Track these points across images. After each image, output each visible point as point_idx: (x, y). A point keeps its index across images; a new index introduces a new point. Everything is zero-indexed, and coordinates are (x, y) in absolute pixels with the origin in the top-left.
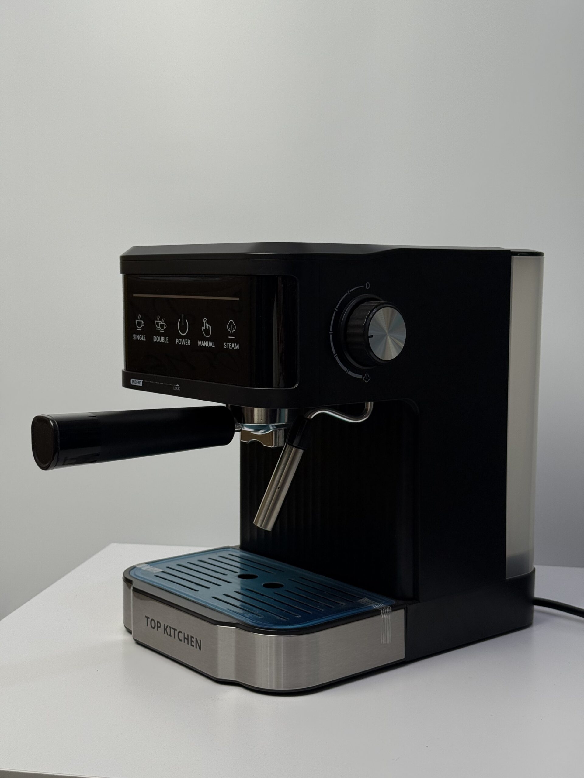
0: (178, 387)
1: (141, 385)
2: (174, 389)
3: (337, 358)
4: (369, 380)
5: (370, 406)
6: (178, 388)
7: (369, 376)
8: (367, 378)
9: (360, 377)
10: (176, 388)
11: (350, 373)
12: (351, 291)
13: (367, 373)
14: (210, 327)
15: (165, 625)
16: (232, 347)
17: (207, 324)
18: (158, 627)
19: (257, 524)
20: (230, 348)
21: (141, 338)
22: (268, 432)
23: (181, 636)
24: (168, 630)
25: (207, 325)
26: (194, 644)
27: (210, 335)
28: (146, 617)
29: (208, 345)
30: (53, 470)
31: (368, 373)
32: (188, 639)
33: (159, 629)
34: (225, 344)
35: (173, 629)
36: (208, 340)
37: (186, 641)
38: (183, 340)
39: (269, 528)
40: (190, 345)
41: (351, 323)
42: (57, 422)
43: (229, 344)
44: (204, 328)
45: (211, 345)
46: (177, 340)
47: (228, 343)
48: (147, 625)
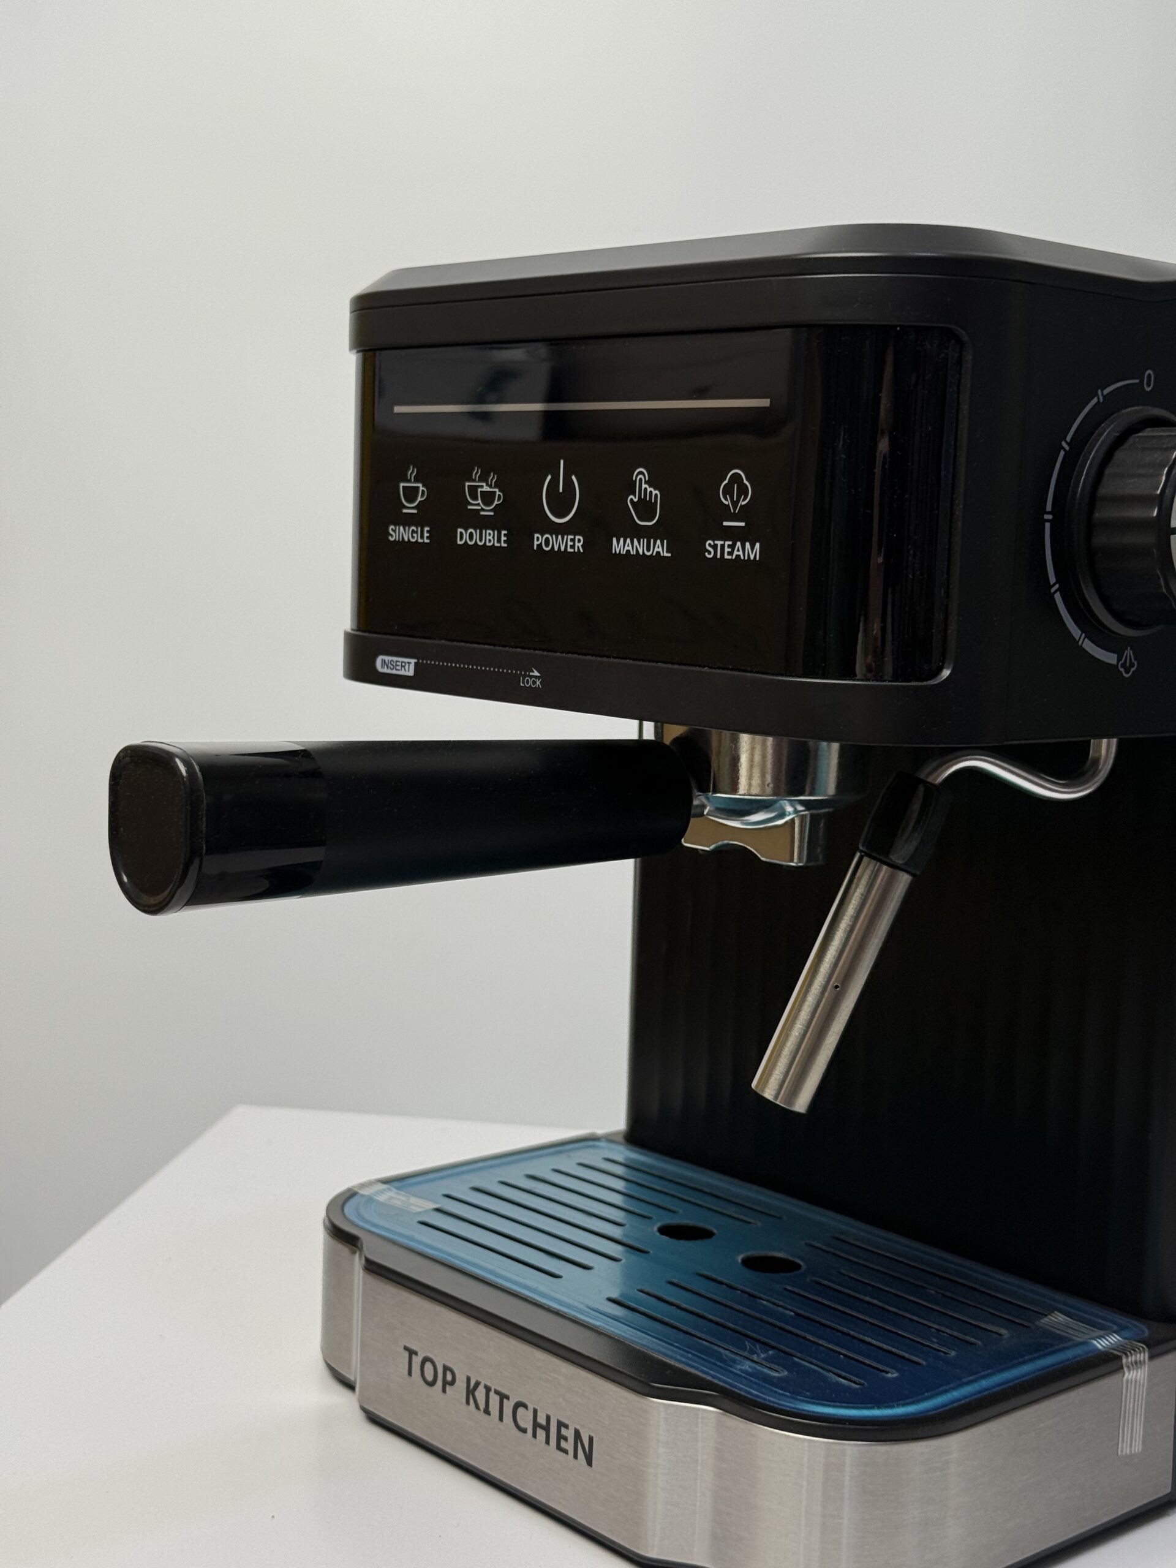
0: (536, 677)
1: (411, 673)
2: (522, 685)
3: (1058, 597)
4: (1133, 669)
5: (1106, 750)
6: (534, 683)
7: (1133, 660)
8: (1128, 665)
9: (1110, 658)
10: (528, 681)
11: (1089, 646)
12: (1106, 391)
13: (1129, 648)
14: (656, 495)
15: (468, 1379)
16: (736, 553)
17: (647, 486)
18: (445, 1383)
19: (763, 1091)
20: (726, 557)
21: (415, 535)
22: (780, 822)
23: (525, 1418)
24: (480, 1394)
25: (646, 489)
26: (569, 1445)
27: (657, 518)
28: (406, 1348)
29: (648, 550)
30: (178, 913)
31: (1131, 649)
32: (547, 1429)
33: (448, 1387)
34: (710, 545)
35: (497, 1392)
36: (648, 534)
37: (541, 1434)
38: (560, 537)
39: (801, 1104)
40: (582, 551)
41: (1108, 488)
42: (198, 764)
43: (723, 546)
44: (636, 500)
45: (660, 548)
46: (538, 539)
47: (719, 543)
48: (410, 1373)
